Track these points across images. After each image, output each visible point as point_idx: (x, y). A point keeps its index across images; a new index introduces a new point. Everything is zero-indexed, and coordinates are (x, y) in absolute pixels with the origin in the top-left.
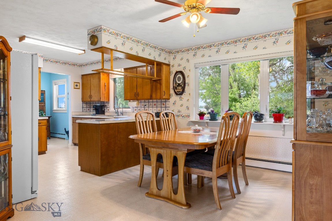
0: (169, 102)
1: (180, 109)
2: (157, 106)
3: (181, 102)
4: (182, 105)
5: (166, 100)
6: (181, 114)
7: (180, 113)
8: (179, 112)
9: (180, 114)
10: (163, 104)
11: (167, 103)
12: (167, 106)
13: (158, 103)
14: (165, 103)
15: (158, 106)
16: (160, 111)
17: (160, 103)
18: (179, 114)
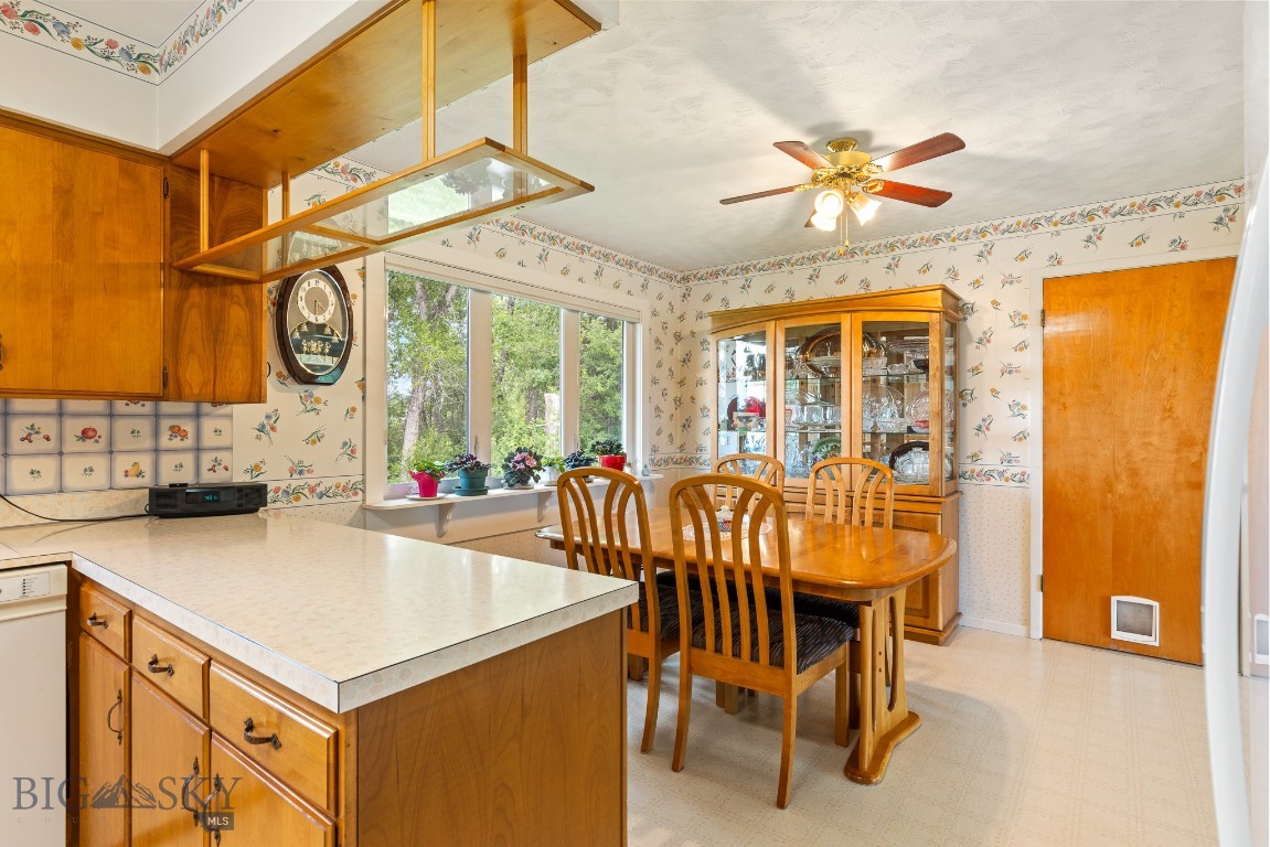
0: (230, 416)
1: (307, 455)
2: (111, 443)
3: (311, 423)
4: (315, 438)
5: (198, 409)
6: (313, 483)
7: (306, 475)
8: (301, 472)
9: (302, 483)
10: (176, 431)
11: (208, 425)
12: (209, 439)
13: (122, 427)
14: (188, 426)
15: (119, 446)
16: (140, 474)
17: (145, 426)
18: (294, 484)
